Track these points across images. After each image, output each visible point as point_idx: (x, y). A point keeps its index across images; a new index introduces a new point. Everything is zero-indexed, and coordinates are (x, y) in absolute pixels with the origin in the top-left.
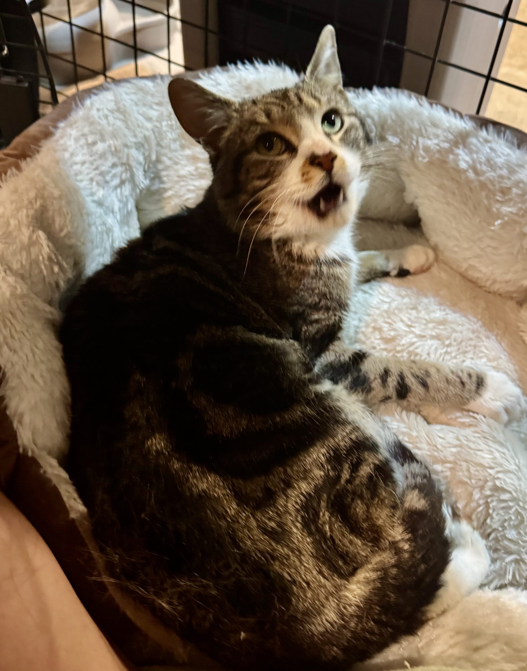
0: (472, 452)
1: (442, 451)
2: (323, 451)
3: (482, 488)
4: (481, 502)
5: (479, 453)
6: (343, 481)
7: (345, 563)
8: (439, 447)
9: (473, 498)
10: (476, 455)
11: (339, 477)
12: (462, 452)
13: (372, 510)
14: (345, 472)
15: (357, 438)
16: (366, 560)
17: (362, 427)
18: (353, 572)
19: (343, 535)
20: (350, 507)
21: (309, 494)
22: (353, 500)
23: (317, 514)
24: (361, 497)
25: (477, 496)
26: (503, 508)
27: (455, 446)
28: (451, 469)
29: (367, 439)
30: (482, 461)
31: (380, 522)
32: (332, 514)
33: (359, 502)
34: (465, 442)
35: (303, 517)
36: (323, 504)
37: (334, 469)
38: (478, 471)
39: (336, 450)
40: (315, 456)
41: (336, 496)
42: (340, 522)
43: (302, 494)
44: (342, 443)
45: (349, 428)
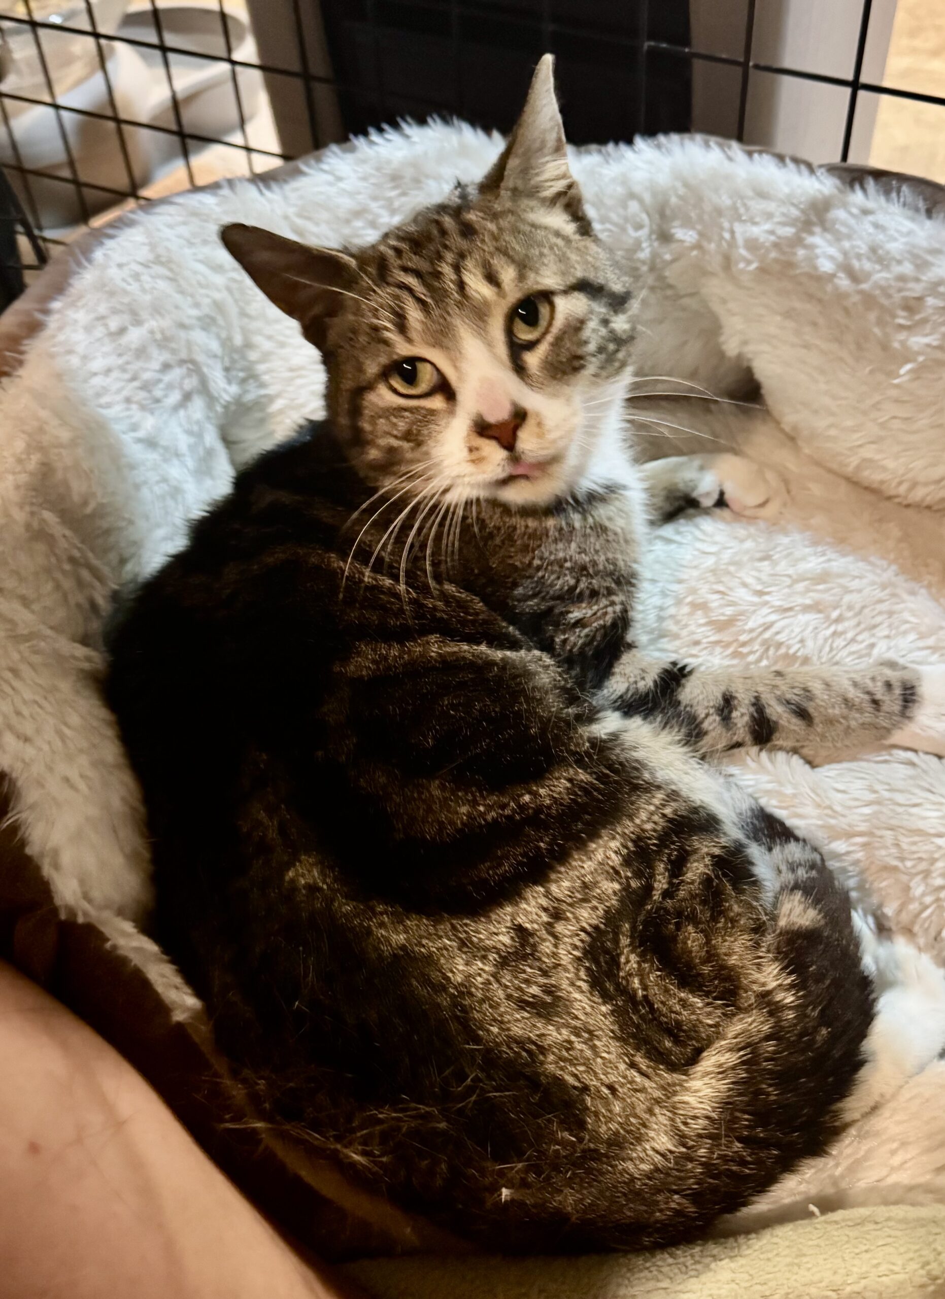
0: (900, 810)
1: (843, 816)
2: (615, 844)
3: (927, 874)
4: (928, 900)
5: (914, 810)
6: (656, 896)
7: (677, 1041)
8: (838, 808)
9: (911, 895)
10: (910, 815)
11: (648, 889)
12: (881, 812)
13: (716, 941)
14: (659, 877)
15: (675, 812)
16: (717, 1033)
17: (684, 792)
18: (694, 1058)
19: (667, 991)
20: (674, 939)
21: (596, 928)
22: (678, 926)
23: (614, 962)
24: (693, 919)
25: (918, 889)
27: (868, 804)
28: (865, 845)
29: (695, 810)
30: (921, 825)
31: (733, 960)
32: (643, 957)
33: (690, 928)
34: (887, 794)
35: (588, 969)
36: (625, 941)
37: (638, 875)
38: (915, 843)
39: (639, 840)
40: (599, 856)
41: (646, 923)
42: (659, 970)
43: (583, 930)
44: (648, 826)
45: (660, 796)
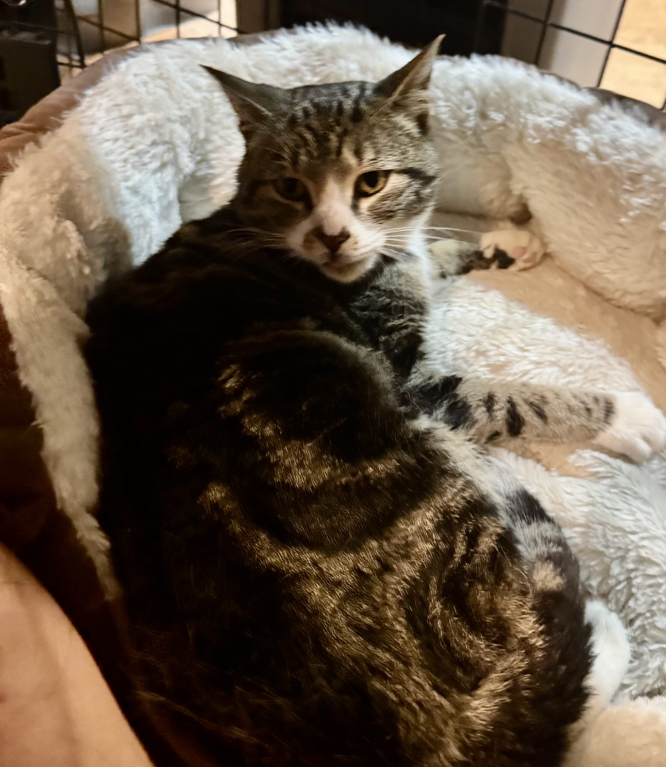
0: (607, 511)
1: (570, 511)
2: (430, 514)
3: (623, 559)
4: (622, 577)
5: (616, 513)
6: (457, 558)
8: (568, 506)
9: (611, 573)
10: (614, 515)
11: (451, 552)
12: (595, 512)
13: (498, 599)
14: (459, 544)
15: (472, 496)
16: (491, 669)
18: (476, 686)
20: (467, 594)
22: (471, 585)
23: (425, 606)
24: (483, 581)
25: (616, 569)
26: (651, 586)
27: (588, 504)
28: (583, 533)
30: (621, 524)
31: (508, 614)
32: (445, 606)
33: (480, 587)
34: (600, 500)
35: (407, 611)
36: (433, 591)
37: (444, 540)
38: (616, 537)
39: (446, 512)
40: (419, 522)
41: (448, 579)
42: (456, 616)
43: (405, 580)
44: (452, 504)
45: (460, 483)
